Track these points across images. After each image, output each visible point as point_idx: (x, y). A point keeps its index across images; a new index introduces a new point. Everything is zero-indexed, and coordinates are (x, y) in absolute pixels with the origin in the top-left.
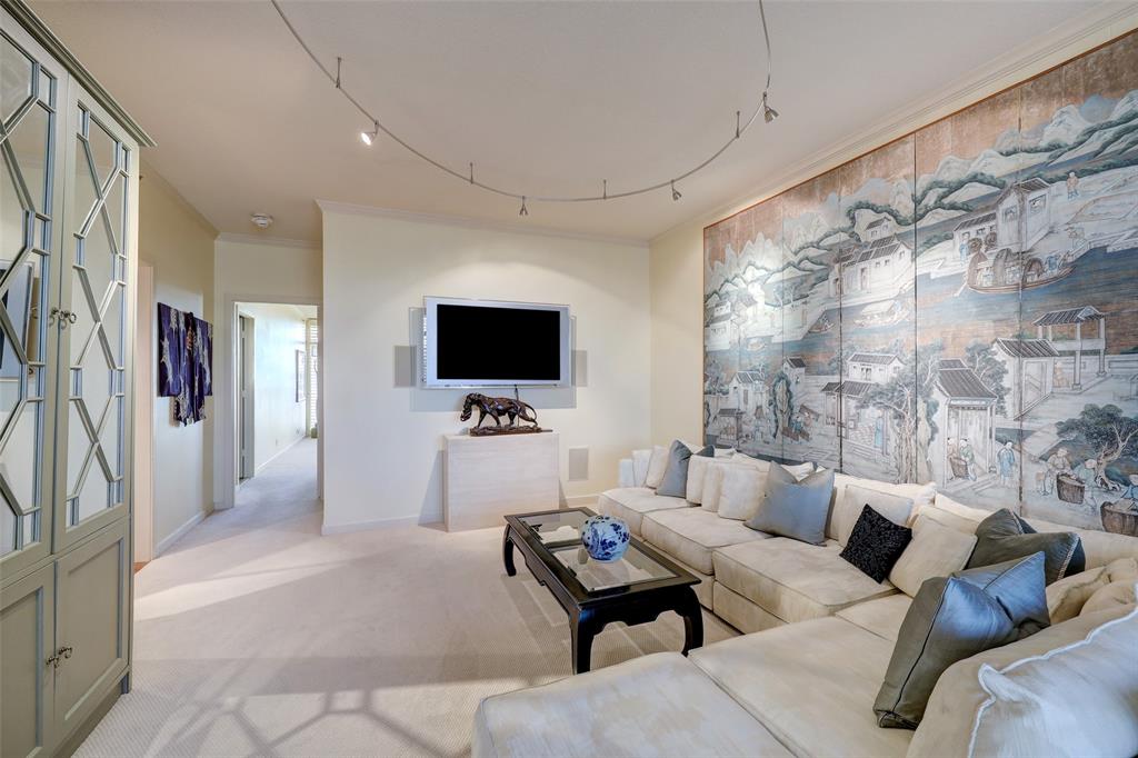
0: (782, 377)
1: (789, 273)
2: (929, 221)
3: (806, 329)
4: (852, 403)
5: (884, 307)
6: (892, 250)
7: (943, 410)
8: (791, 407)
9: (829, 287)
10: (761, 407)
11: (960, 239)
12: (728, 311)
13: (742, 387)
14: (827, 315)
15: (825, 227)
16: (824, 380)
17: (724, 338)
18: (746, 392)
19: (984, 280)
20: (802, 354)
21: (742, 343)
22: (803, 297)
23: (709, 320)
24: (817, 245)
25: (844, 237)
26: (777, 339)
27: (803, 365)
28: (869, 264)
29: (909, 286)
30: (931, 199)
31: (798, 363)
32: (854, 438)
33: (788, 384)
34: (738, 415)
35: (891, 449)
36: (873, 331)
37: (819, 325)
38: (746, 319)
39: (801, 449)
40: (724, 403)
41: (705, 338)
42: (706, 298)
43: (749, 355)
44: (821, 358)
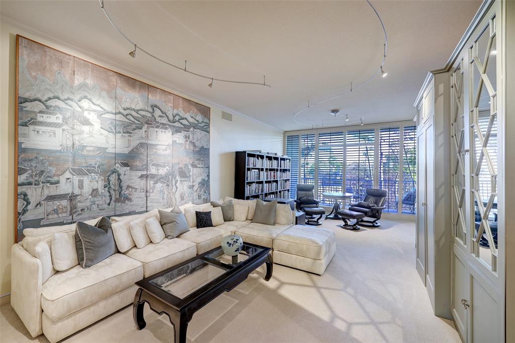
0: (114, 172)
1: (119, 117)
2: (176, 124)
3: (130, 149)
4: (152, 182)
5: (164, 147)
6: (166, 128)
7: (179, 181)
8: (121, 187)
9: (142, 132)
10: (97, 190)
11: (183, 133)
12: (60, 121)
13: (76, 179)
14: (142, 145)
15: (141, 106)
16: (140, 173)
18: (81, 182)
19: (187, 147)
20: (128, 160)
21: (76, 150)
22: (128, 132)
24: (137, 111)
25: (149, 115)
26: (111, 150)
27: (129, 166)
28: (159, 130)
29: (171, 142)
30: (177, 118)
31: (126, 165)
32: (152, 196)
33: (119, 175)
34: (72, 198)
35: (165, 197)
36: (160, 155)
37: (136, 148)
38: (81, 133)
39: (127, 207)
40: (52, 191)
41: (16, 135)
42: (19, 103)
43: (85, 157)
44: (138, 163)
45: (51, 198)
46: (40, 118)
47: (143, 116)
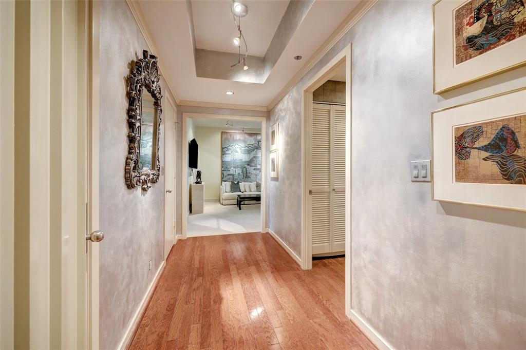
0: (245, 167)
1: (246, 148)
3: (250, 159)
4: (258, 172)
8: (247, 173)
9: (254, 152)
10: (239, 173)
12: (230, 152)
13: (234, 169)
14: (254, 157)
15: (254, 142)
16: (253, 168)
17: (228, 158)
18: (235, 170)
20: (249, 163)
21: (234, 161)
22: (249, 153)
23: (223, 153)
24: (252, 145)
25: (257, 145)
26: (243, 160)
31: (249, 165)
33: (246, 169)
34: (233, 175)
37: (252, 159)
38: (235, 155)
39: (249, 179)
40: (229, 173)
41: (222, 158)
42: (222, 149)
43: (236, 163)
44: (253, 164)
45: (228, 175)
46: (227, 152)
47: (255, 146)
